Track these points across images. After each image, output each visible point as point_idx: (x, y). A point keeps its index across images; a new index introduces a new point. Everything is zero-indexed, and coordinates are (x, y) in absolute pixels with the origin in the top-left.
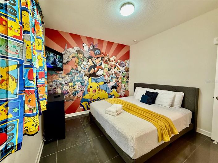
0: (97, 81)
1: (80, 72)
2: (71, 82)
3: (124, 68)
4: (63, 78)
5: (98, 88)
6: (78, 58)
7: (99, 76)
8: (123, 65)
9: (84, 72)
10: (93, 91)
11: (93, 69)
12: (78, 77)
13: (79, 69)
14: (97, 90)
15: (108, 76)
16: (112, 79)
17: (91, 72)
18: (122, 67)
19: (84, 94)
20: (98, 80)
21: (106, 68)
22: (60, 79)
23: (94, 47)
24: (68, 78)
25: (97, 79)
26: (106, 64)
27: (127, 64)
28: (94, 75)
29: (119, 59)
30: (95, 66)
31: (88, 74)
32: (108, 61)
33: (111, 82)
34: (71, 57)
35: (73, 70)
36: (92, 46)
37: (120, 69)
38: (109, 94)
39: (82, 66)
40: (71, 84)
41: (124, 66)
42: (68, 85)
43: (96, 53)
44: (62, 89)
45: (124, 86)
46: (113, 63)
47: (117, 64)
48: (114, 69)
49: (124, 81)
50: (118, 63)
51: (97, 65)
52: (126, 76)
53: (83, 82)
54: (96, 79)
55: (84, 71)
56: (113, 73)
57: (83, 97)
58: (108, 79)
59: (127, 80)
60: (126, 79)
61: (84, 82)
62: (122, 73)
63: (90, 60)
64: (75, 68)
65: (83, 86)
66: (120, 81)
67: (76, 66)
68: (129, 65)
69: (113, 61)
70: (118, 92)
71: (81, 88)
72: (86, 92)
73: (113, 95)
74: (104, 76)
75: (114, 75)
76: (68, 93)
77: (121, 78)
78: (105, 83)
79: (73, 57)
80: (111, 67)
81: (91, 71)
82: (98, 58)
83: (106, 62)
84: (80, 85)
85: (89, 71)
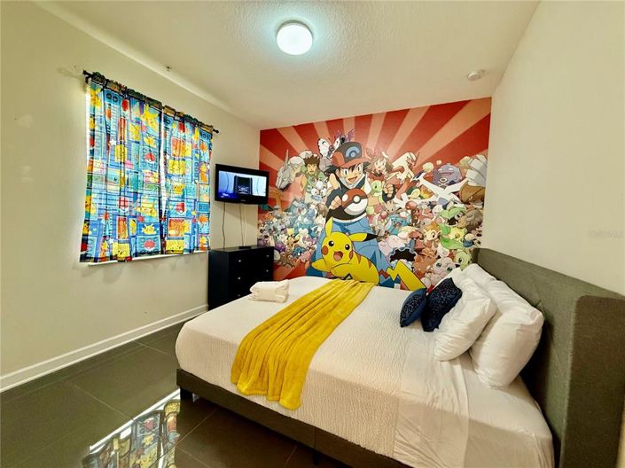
0: (348, 231)
1: (308, 205)
2: (291, 226)
3: (457, 187)
4: (278, 218)
5: (348, 248)
6: (307, 175)
7: (353, 217)
8: (447, 179)
9: (318, 205)
10: (336, 253)
11: (337, 198)
12: (305, 216)
13: (308, 199)
14: (346, 253)
15: (384, 218)
16: (395, 226)
17: (334, 205)
18: (444, 187)
19: (313, 258)
20: (349, 228)
21: (376, 195)
22: (275, 220)
23: (343, 140)
24: (287, 219)
25: (348, 224)
26: (378, 183)
27: (471, 175)
28: (340, 213)
29: (432, 160)
30: (344, 189)
31: (325, 210)
32: (384, 173)
33: (391, 237)
34: (294, 175)
35: (295, 203)
36: (338, 140)
37: (431, 194)
38: (382, 273)
39: (313, 191)
40: (290, 231)
41: (452, 183)
42: (285, 233)
43: (347, 155)
44: (275, 238)
45: (452, 256)
46: (402, 176)
47: (421, 178)
48: (404, 196)
49: (452, 236)
50: (423, 174)
51: (350, 187)
52: (463, 221)
53: (313, 229)
54: (345, 224)
55: (316, 202)
56: (403, 207)
57: (310, 263)
58: (380, 226)
59: (470, 237)
60: (462, 233)
61: (316, 229)
62: (445, 207)
63: (332, 175)
64: (299, 197)
65: (313, 237)
66: (429, 236)
67: (303, 193)
68: (482, 173)
69: (402, 170)
70: (420, 275)
71: (308, 243)
72: (319, 254)
73: (398, 280)
74: (370, 216)
75: (405, 214)
76: (284, 250)
77: (435, 225)
78: (370, 237)
79: (297, 175)
80: (396, 188)
81: (333, 203)
82: (352, 168)
83: (379, 176)
84: (307, 236)
85: (328, 204)
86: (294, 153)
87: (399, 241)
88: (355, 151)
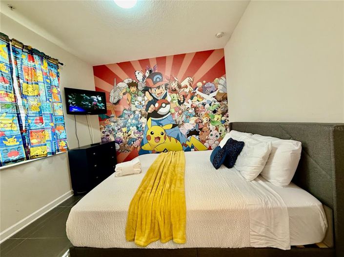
0: (161, 124)
1: (134, 112)
2: (124, 126)
3: (214, 94)
4: (115, 122)
5: (162, 134)
7: (163, 116)
8: (210, 90)
9: (140, 111)
10: (156, 138)
11: (152, 106)
12: (133, 119)
13: (133, 108)
14: (162, 137)
15: (180, 114)
16: (187, 118)
17: (151, 110)
18: (209, 94)
19: (142, 144)
20: (162, 122)
21: (174, 102)
22: (112, 124)
23: (151, 71)
24: (121, 122)
25: (161, 120)
26: (175, 95)
27: (220, 87)
28: (155, 114)
29: (201, 80)
30: (155, 100)
31: (145, 114)
32: (177, 89)
33: (186, 124)
34: (122, 94)
35: (125, 111)
36: (148, 71)
37: (203, 98)
38: (183, 145)
39: (136, 103)
40: (124, 130)
41: (212, 92)
42: (121, 131)
43: (154, 80)
44: (114, 136)
45: (217, 129)
46: (187, 90)
47: (197, 90)
48: (190, 101)
49: (215, 119)
50: (197, 89)
51: (159, 99)
52: (220, 111)
53: (139, 126)
54: (159, 121)
55: (139, 110)
56: (190, 107)
57: (141, 147)
58: (178, 118)
59: (223, 118)
60: (220, 117)
61: (141, 126)
62: (210, 105)
63: (147, 93)
64: (127, 108)
65: (140, 131)
66: (205, 121)
67: (129, 105)
68: (225, 87)
69: (186, 87)
70: (203, 142)
71: (137, 135)
72: (145, 140)
73: (193, 147)
74: (172, 114)
75: (191, 111)
76: (122, 142)
77: (207, 115)
78: (174, 126)
79: (124, 94)
80: (185, 97)
81: (150, 109)
82: (159, 88)
83: (174, 91)
84: (136, 131)
85: (147, 110)
86: (120, 80)
87: (190, 125)
88: (158, 78)
